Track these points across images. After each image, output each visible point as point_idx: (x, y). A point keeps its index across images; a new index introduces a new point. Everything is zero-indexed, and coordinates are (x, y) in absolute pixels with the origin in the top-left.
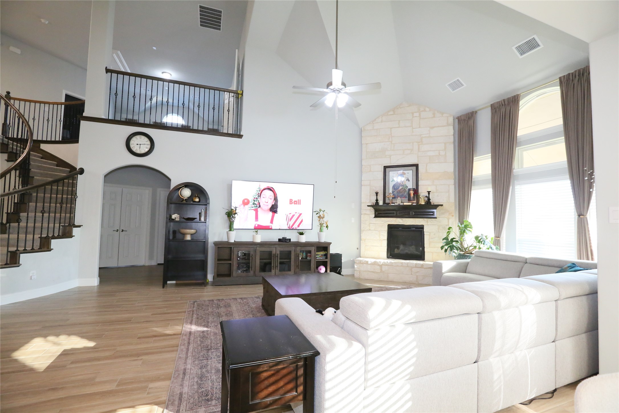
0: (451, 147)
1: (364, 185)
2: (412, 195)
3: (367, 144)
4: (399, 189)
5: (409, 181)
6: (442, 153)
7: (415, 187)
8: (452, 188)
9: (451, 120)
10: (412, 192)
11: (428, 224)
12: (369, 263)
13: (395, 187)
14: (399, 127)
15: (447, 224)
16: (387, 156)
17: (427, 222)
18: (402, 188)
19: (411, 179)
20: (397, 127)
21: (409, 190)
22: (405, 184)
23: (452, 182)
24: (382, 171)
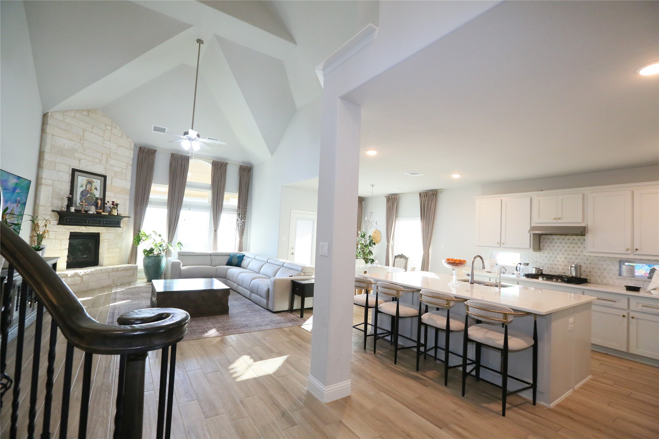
0: (130, 168)
1: (46, 185)
2: (99, 204)
3: (53, 135)
4: (87, 196)
5: (97, 190)
6: (124, 171)
7: (102, 197)
8: (128, 202)
9: (133, 145)
10: (99, 202)
11: (108, 232)
12: (69, 276)
13: (83, 194)
14: (92, 132)
15: (121, 232)
16: (76, 158)
17: (108, 230)
18: (90, 196)
19: (98, 188)
20: (90, 132)
21: (97, 199)
22: (93, 193)
23: (128, 197)
24: (69, 173)
